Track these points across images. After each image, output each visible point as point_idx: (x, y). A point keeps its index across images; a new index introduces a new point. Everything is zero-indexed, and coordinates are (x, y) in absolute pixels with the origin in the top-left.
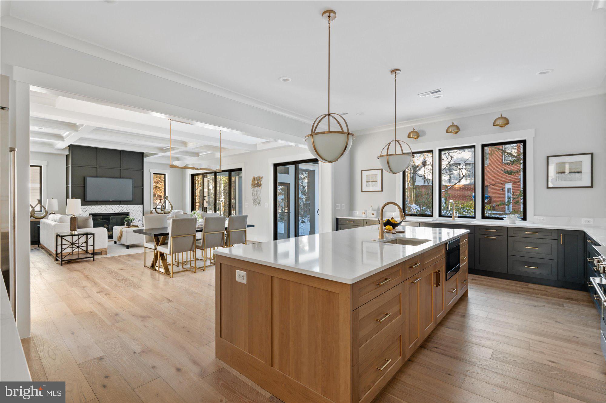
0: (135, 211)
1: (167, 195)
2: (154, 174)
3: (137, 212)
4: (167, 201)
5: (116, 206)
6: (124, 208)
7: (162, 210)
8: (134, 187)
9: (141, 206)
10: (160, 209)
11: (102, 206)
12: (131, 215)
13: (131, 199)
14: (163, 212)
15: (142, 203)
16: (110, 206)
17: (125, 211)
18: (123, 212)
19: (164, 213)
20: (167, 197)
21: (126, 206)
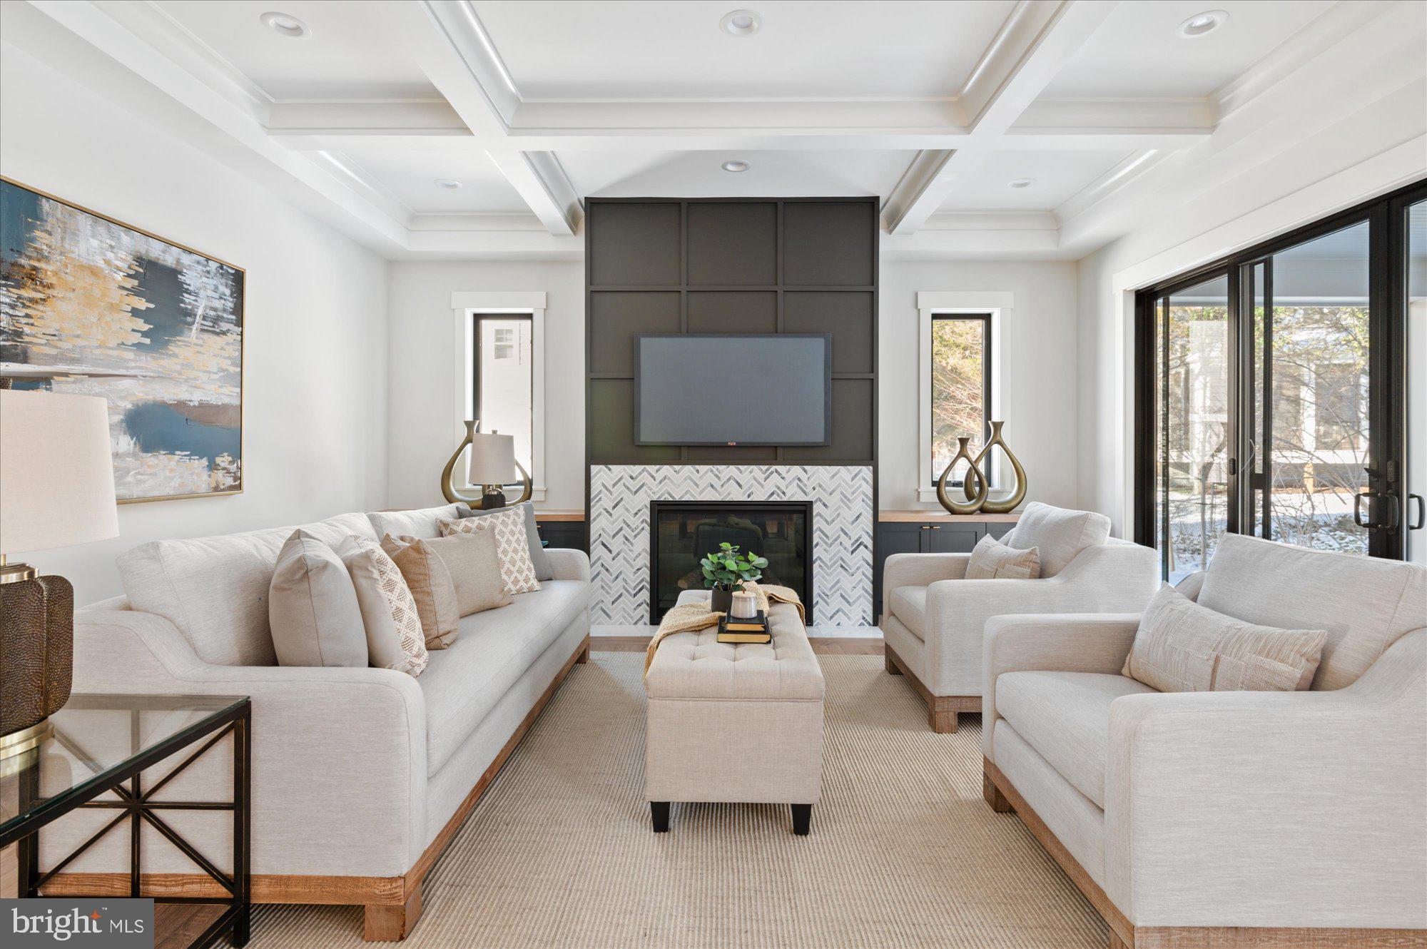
0: (837, 496)
1: (996, 417)
2: (935, 316)
3: (846, 500)
4: (996, 449)
5: (757, 471)
6: (789, 477)
7: (970, 496)
8: (834, 378)
9: (866, 471)
10: (962, 489)
11: (697, 467)
12: (819, 514)
13: (818, 437)
14: (972, 505)
15: (870, 457)
16: (732, 470)
17: (794, 494)
18: (785, 499)
19: (983, 511)
20: (998, 426)
21: (796, 470)
